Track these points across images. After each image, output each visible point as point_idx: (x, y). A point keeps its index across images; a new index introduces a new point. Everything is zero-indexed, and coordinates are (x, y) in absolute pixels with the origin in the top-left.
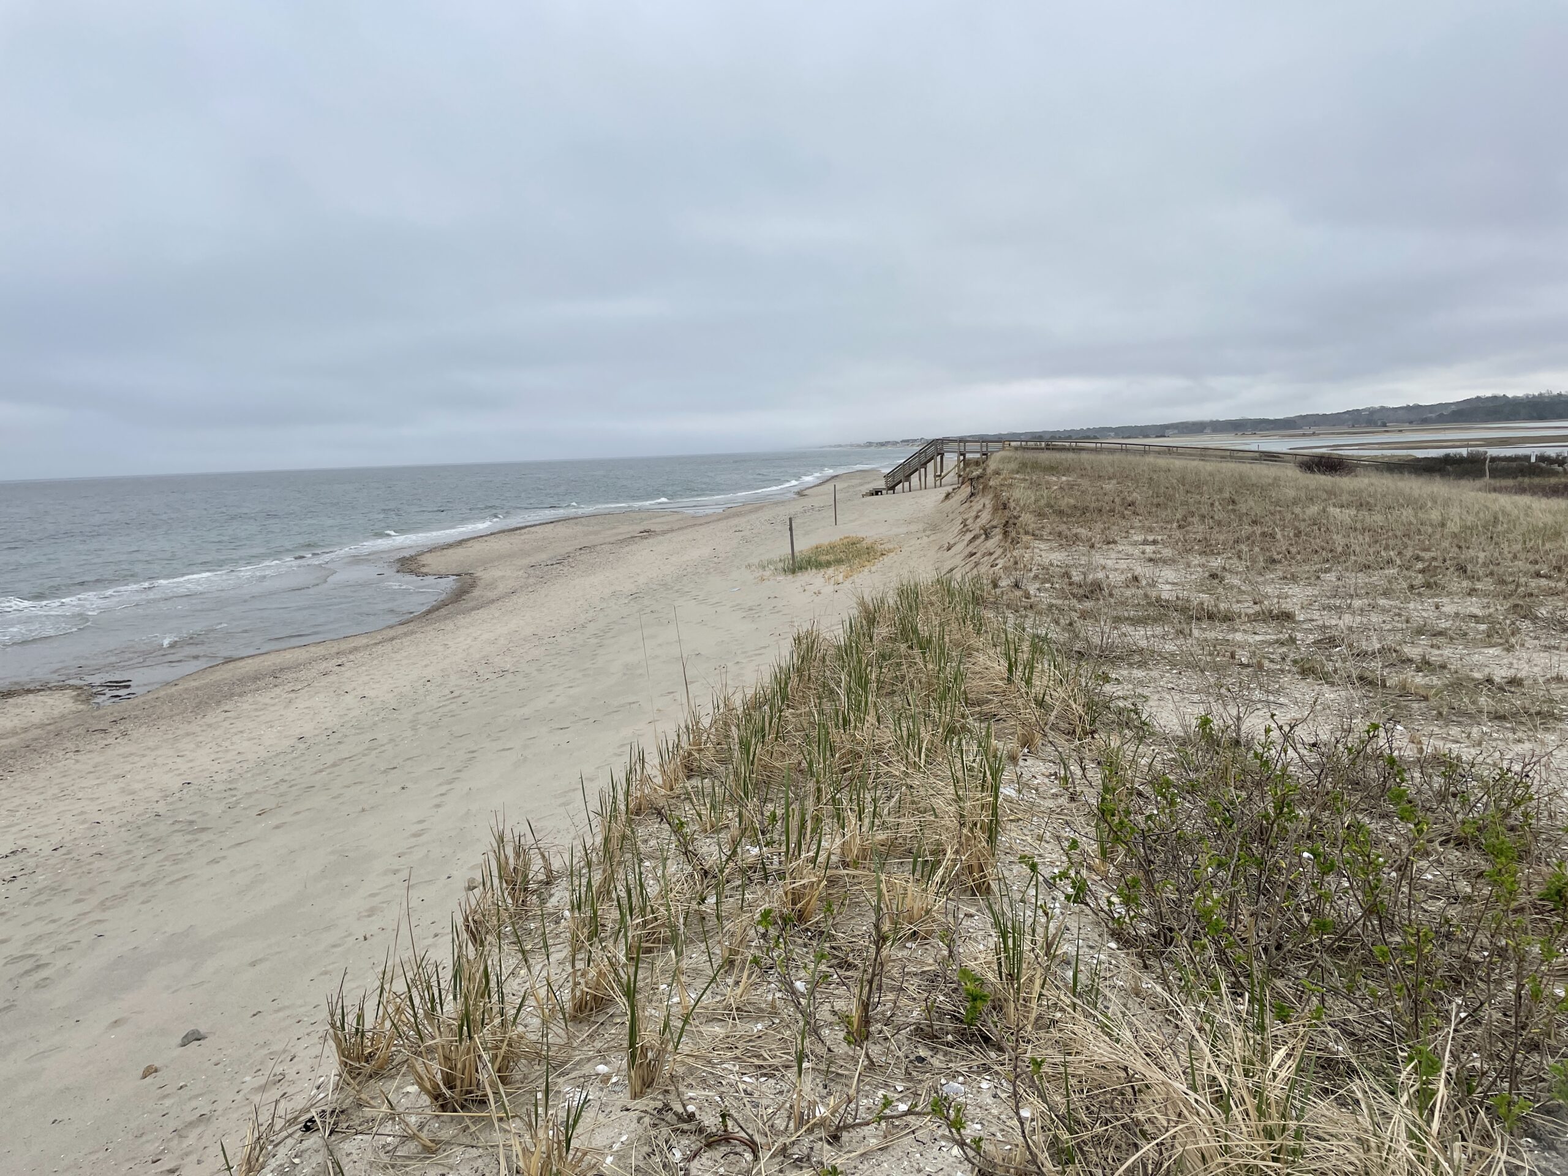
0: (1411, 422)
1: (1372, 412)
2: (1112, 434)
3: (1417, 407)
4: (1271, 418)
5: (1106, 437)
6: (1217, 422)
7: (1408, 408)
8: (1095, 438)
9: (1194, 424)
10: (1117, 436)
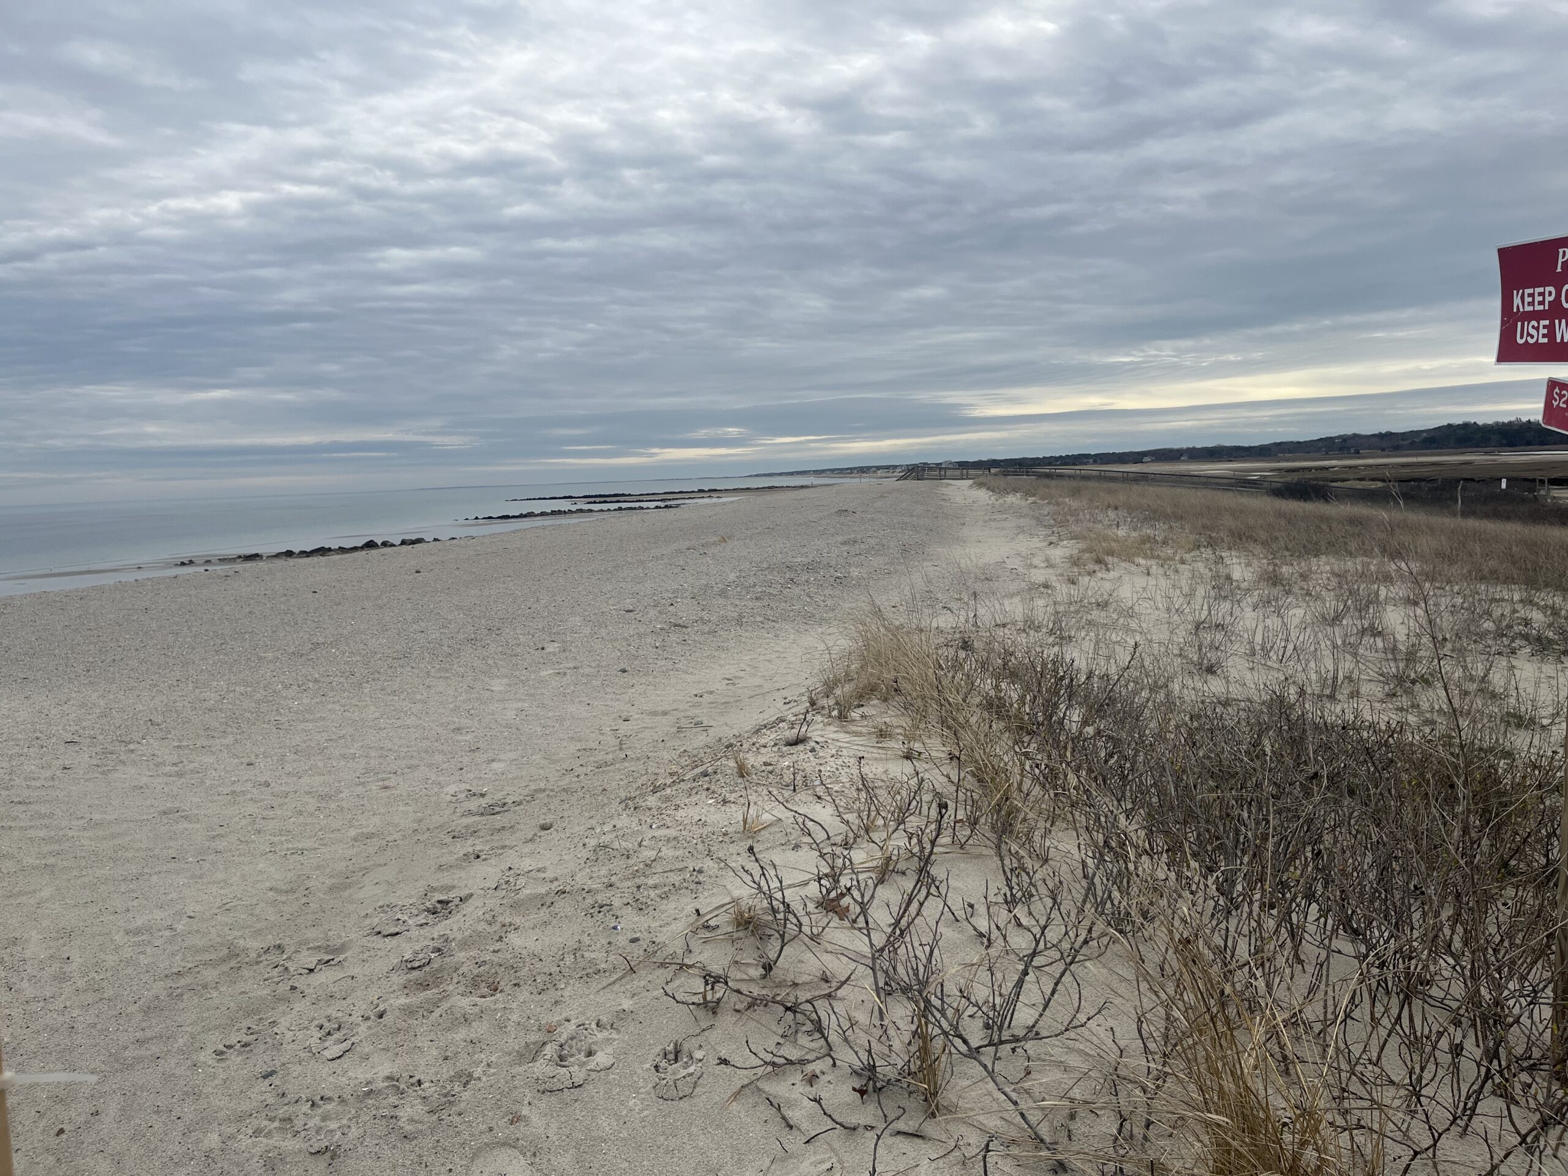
0: (1383, 450)
1: (1344, 439)
2: (1091, 461)
3: (1389, 435)
4: (1246, 445)
5: (1085, 464)
6: (1194, 449)
7: (1381, 436)
8: (1074, 464)
9: (1171, 451)
10: (1095, 462)
